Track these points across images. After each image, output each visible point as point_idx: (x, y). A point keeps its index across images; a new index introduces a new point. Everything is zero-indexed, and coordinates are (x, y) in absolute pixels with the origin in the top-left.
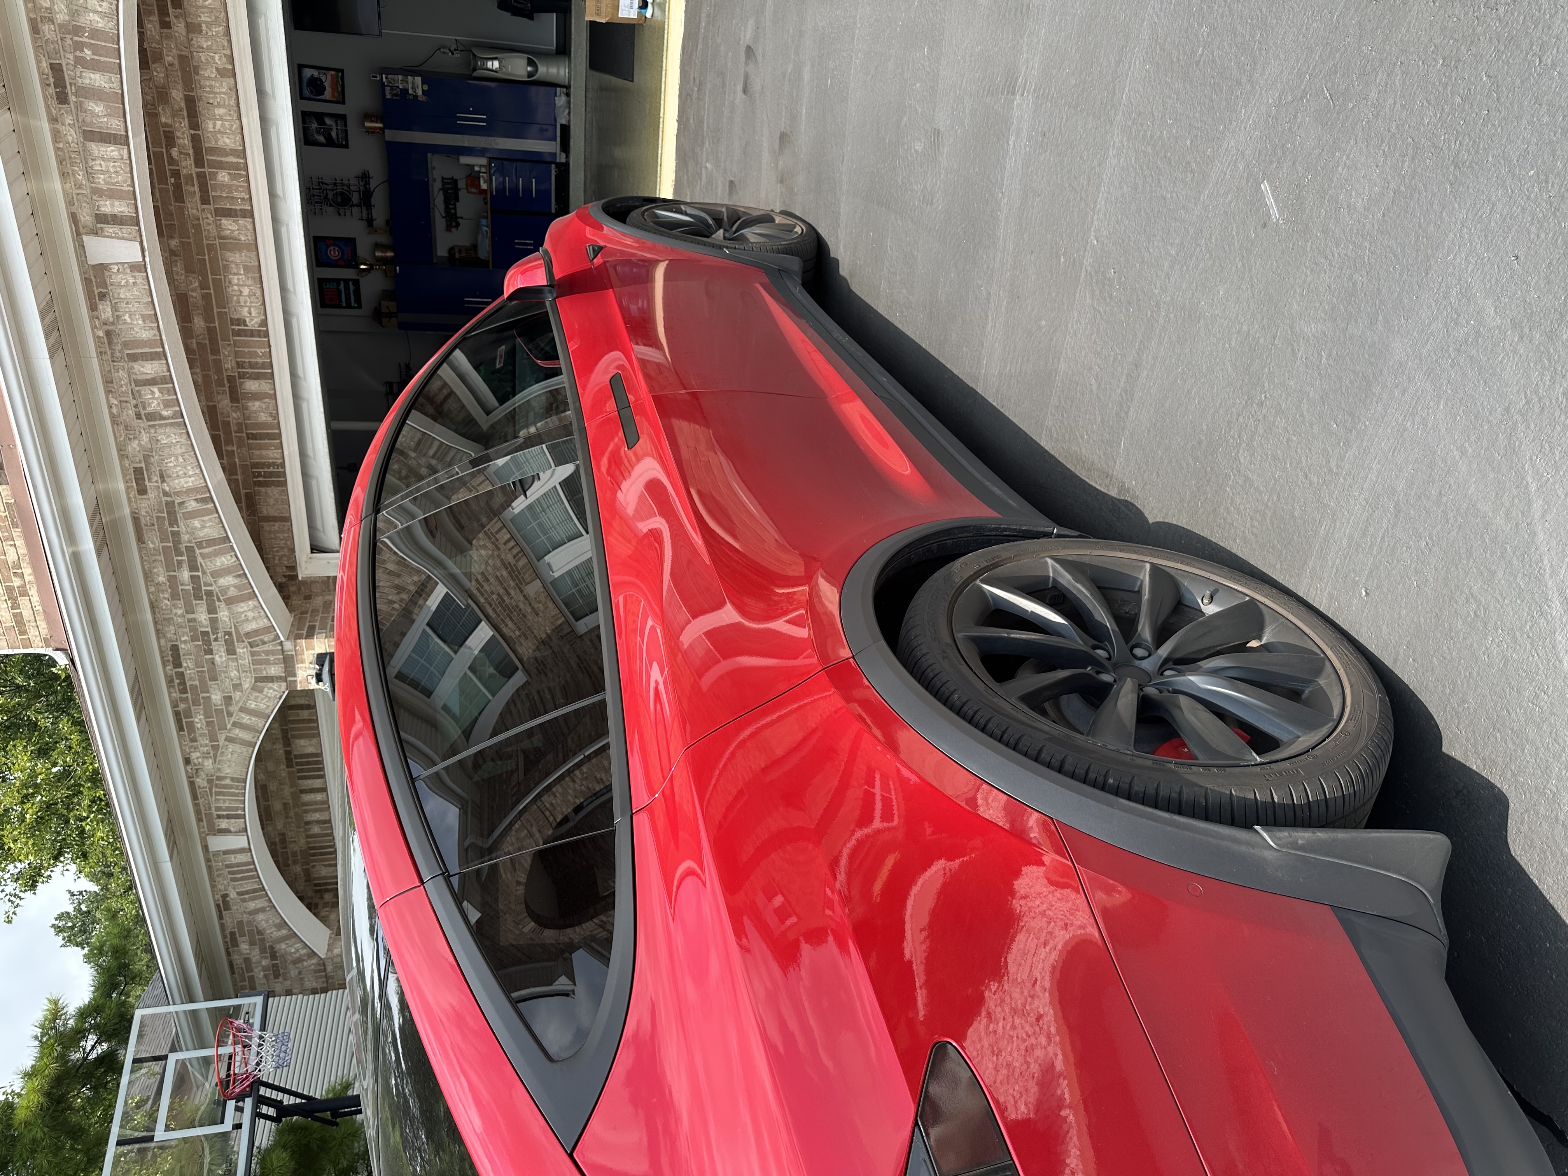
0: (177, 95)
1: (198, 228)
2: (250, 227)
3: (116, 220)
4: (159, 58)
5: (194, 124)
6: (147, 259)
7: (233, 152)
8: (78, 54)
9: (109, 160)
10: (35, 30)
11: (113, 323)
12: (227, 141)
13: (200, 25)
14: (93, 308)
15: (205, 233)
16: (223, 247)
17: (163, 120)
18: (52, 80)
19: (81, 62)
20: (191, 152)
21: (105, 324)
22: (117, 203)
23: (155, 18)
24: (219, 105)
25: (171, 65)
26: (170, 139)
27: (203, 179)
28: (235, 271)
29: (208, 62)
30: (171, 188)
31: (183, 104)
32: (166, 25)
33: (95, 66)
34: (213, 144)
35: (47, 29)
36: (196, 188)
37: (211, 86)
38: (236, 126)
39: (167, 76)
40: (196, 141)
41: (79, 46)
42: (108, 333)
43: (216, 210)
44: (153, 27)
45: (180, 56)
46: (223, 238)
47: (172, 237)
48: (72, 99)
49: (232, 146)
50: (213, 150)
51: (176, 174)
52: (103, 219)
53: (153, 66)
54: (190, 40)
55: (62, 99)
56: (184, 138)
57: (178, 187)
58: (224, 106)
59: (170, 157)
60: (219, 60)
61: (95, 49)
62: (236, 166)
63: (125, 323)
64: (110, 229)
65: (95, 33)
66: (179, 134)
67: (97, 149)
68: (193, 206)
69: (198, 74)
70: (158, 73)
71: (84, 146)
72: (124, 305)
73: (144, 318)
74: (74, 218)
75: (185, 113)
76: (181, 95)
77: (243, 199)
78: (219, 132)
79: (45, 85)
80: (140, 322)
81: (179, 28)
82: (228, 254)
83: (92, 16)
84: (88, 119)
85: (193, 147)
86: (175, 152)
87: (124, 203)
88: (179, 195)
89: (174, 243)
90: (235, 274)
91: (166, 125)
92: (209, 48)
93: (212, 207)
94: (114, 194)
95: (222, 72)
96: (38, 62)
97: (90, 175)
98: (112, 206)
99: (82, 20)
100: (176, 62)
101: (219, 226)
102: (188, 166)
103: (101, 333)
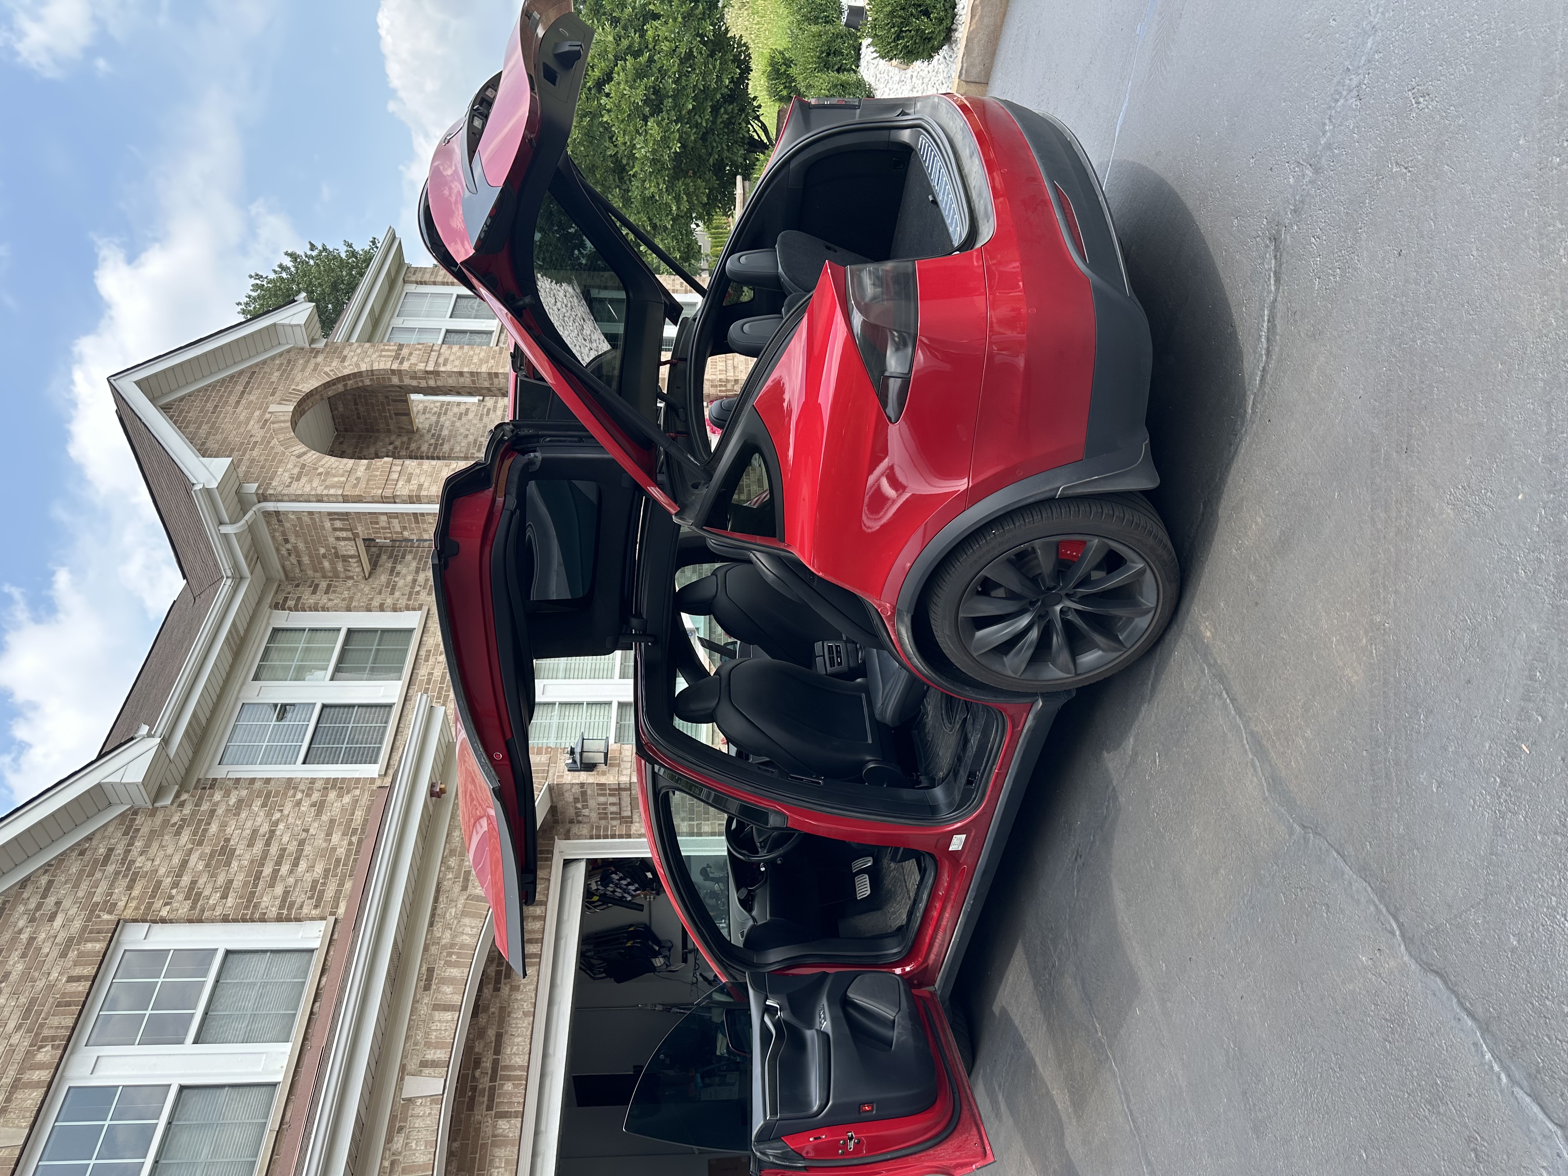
0: (491, 1033)
1: (478, 1130)
2: (519, 1125)
3: (434, 1064)
4: (486, 1009)
5: (498, 1051)
6: (445, 1095)
7: (520, 1068)
8: (448, 959)
9: (444, 1022)
10: (426, 949)
11: (400, 1153)
12: (518, 1060)
13: (519, 986)
14: (389, 1140)
15: (482, 1134)
16: (494, 1144)
17: (477, 1050)
18: (425, 977)
19: (448, 964)
20: (490, 1072)
21: (394, 1154)
22: (438, 1051)
23: (491, 986)
24: (519, 1036)
25: (493, 1013)
26: (477, 1063)
27: (492, 1090)
28: (498, 1164)
29: (518, 1008)
30: (467, 1100)
31: (493, 1039)
32: (497, 989)
33: (456, 965)
34: (507, 1063)
35: (434, 949)
36: (486, 1099)
37: (517, 1024)
38: (527, 1049)
39: (488, 1021)
40: (496, 1063)
41: (450, 954)
42: (393, 1163)
43: (496, 1112)
44: (487, 991)
45: (501, 1007)
46: (494, 1136)
47: (456, 1140)
48: (434, 987)
49: (521, 1063)
50: (506, 1068)
51: (474, 1089)
52: (424, 1064)
53: (480, 1015)
54: (510, 995)
55: (427, 988)
56: (487, 1064)
57: (472, 1099)
58: (522, 1036)
59: (474, 1076)
60: (527, 1007)
61: (459, 955)
62: (519, 1078)
63: (411, 1150)
64: (427, 1071)
65: (463, 946)
66: (484, 1059)
67: (438, 1015)
68: (480, 1112)
69: (509, 1016)
70: (483, 1019)
71: (431, 1015)
72: (415, 1133)
73: (427, 1143)
74: (403, 1068)
75: (493, 1045)
76: (494, 1033)
77: (519, 1103)
78: (514, 1054)
79: (419, 979)
80: (423, 1148)
81: (505, 990)
82: (497, 1150)
83: (465, 937)
84: (439, 997)
85: (492, 1068)
86: (478, 1073)
87: (443, 1051)
88: (471, 1107)
89: (456, 1145)
90: (497, 1168)
91: (478, 1054)
92: (522, 1000)
93: (493, 1113)
94: (437, 1046)
95: (525, 1014)
96: (421, 967)
97: (427, 1034)
98: (434, 1054)
99: (457, 939)
100: (497, 1012)
101: (495, 1127)
102: (485, 1083)
103: (387, 1164)
